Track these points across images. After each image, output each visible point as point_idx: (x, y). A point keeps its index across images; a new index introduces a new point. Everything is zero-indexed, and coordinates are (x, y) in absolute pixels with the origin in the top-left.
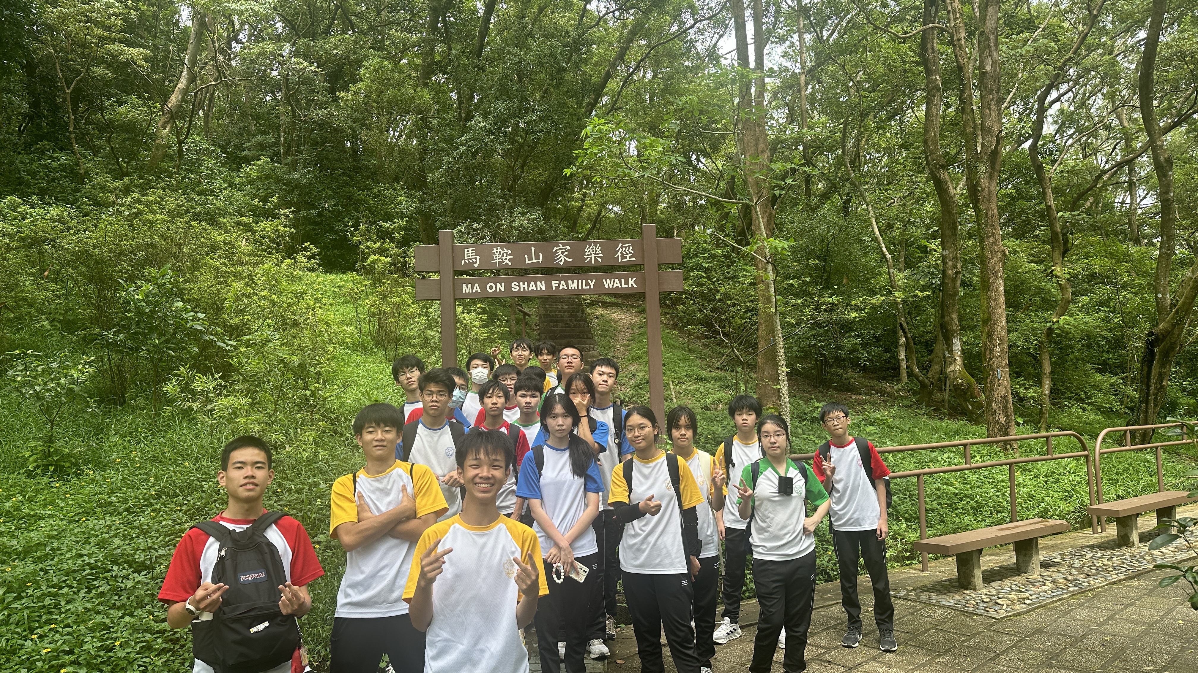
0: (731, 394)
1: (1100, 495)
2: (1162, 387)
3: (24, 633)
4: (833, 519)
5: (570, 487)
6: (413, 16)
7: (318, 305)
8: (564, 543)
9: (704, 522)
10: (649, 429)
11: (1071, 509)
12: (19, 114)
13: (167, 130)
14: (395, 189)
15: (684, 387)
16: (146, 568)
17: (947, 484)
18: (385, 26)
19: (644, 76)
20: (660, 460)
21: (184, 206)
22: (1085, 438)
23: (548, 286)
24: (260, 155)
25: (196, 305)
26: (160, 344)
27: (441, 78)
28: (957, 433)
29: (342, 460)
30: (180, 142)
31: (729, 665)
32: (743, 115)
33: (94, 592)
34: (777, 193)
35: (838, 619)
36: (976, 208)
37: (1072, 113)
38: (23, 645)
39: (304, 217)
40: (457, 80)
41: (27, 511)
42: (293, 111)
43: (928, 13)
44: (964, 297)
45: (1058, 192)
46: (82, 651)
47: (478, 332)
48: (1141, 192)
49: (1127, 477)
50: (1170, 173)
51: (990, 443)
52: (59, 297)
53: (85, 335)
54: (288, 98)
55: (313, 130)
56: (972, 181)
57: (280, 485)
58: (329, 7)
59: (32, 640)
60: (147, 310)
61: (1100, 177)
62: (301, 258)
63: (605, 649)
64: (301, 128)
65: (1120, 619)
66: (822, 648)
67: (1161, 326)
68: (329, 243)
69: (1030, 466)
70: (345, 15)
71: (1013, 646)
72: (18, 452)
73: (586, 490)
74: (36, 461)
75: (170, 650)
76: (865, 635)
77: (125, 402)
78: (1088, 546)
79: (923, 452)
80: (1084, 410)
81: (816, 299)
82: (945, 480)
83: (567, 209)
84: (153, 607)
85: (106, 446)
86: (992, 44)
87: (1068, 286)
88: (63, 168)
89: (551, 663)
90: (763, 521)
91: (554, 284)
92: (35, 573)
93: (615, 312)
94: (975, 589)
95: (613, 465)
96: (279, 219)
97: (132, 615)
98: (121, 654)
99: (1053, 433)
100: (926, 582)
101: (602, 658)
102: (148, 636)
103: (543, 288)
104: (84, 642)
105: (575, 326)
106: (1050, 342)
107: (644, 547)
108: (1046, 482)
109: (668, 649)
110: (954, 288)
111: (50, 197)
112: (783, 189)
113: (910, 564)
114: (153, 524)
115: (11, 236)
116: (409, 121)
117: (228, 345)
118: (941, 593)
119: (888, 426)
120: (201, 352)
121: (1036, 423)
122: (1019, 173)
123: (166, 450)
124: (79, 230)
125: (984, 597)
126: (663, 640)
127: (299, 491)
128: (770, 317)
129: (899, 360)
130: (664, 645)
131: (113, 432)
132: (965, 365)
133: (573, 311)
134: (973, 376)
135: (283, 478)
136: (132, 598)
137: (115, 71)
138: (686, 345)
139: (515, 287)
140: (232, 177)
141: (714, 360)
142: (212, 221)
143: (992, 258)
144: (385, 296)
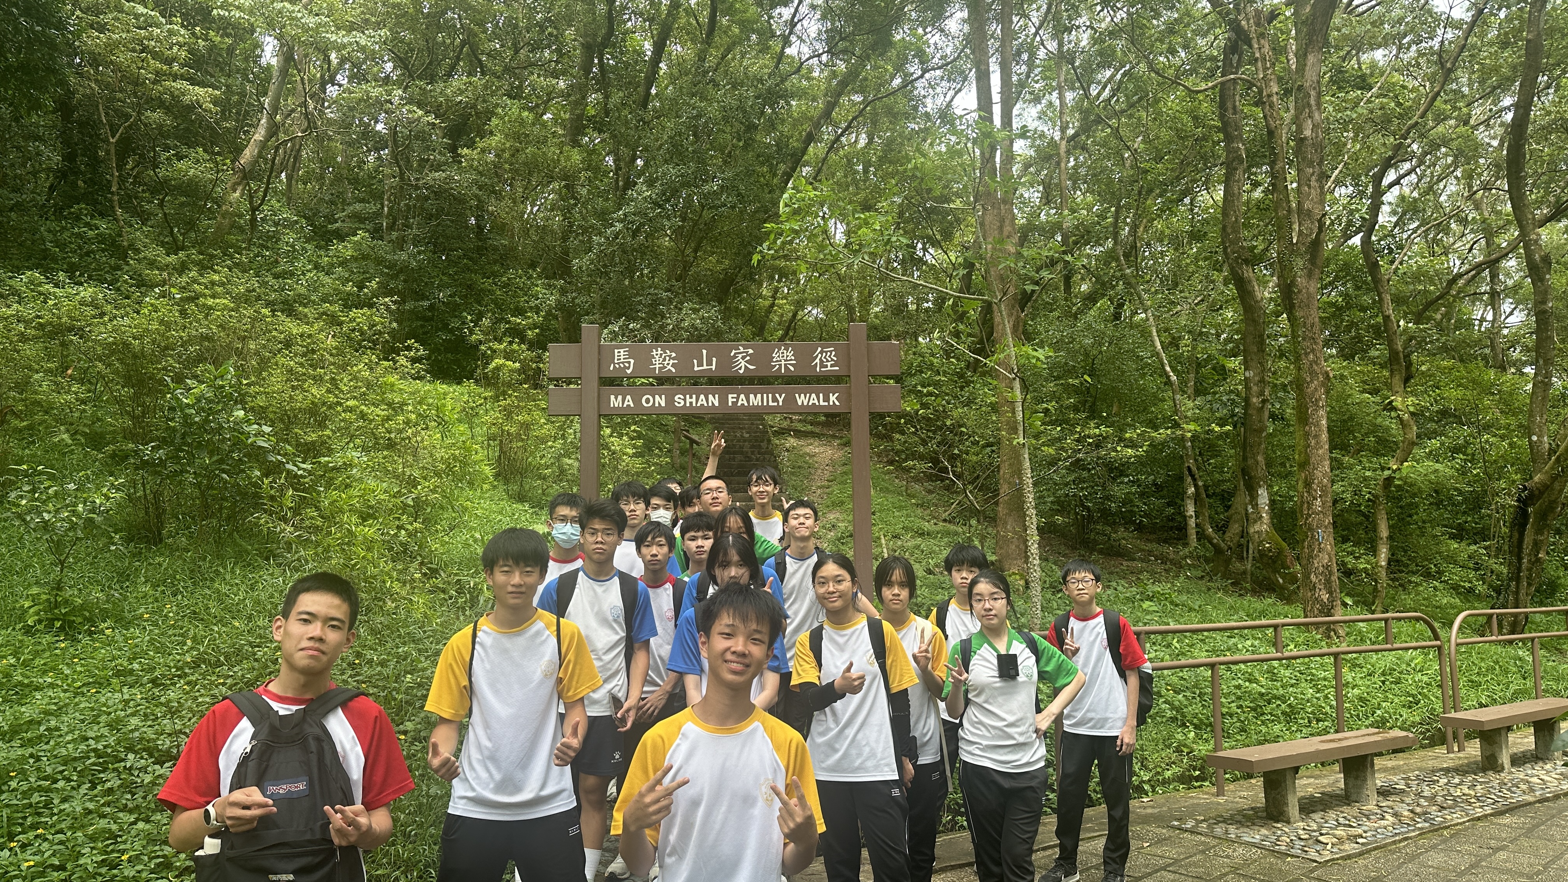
1: (1457, 701)
2: (1538, 560)
6: (561, 56)
10: (847, 584)
11: (1418, 719)
12: (49, 169)
13: (237, 194)
14: (530, 278)
15: (900, 543)
17: (1250, 681)
18: (525, 68)
19: (856, 141)
20: (860, 626)
21: (254, 290)
22: (1437, 624)
23: (723, 400)
24: (356, 229)
25: (260, 414)
26: (211, 464)
27: (595, 137)
28: (1263, 614)
30: (254, 210)
33: (99, 788)
34: (1029, 288)
36: (1290, 317)
37: (1415, 200)
39: (410, 310)
40: (615, 140)
41: (20, 678)
42: (402, 174)
43: (1228, 62)
44: (1273, 434)
45: (1399, 299)
46: (77, 866)
47: (630, 462)
48: (1506, 306)
49: (1492, 679)
50: (1548, 276)
51: (1308, 626)
52: (83, 402)
53: (114, 451)
54: (394, 155)
55: (427, 198)
56: (1285, 279)
58: (452, 43)
59: (11, 849)
60: (197, 419)
61: (1453, 282)
62: (402, 361)
64: (411, 196)
65: (1488, 867)
67: (1536, 478)
68: (441, 344)
69: (1361, 661)
70: (473, 51)
72: (16, 601)
74: (37, 613)
77: (161, 541)
78: (1442, 770)
79: (1217, 636)
80: (1433, 588)
81: (1079, 429)
82: (1247, 675)
83: (752, 308)
85: (132, 597)
86: (1313, 102)
87: (1412, 423)
88: (101, 239)
91: (731, 398)
92: (23, 759)
93: (811, 444)
94: (1288, 822)
96: (376, 308)
97: (147, 821)
98: (130, 872)
99: (1392, 615)
100: (1221, 810)
103: (717, 404)
104: (80, 855)
106: (1388, 497)
107: (837, 745)
108: (1383, 682)
110: (1260, 421)
111: (81, 275)
113: (1201, 786)
114: (186, 700)
115: (27, 323)
117: (300, 469)
118: (1243, 826)
119: (1172, 603)
121: (1369, 602)
122: (1347, 275)
123: (211, 604)
124: (116, 317)
125: (1301, 832)
127: (383, 664)
128: (1016, 450)
129: (1185, 517)
131: (143, 579)
132: (1274, 525)
133: (756, 441)
134: (1284, 540)
136: (150, 797)
137: (175, 117)
138: (903, 489)
139: (679, 400)
140: (320, 256)
141: (941, 510)
142: (290, 312)
143: (1312, 381)
144: (511, 412)
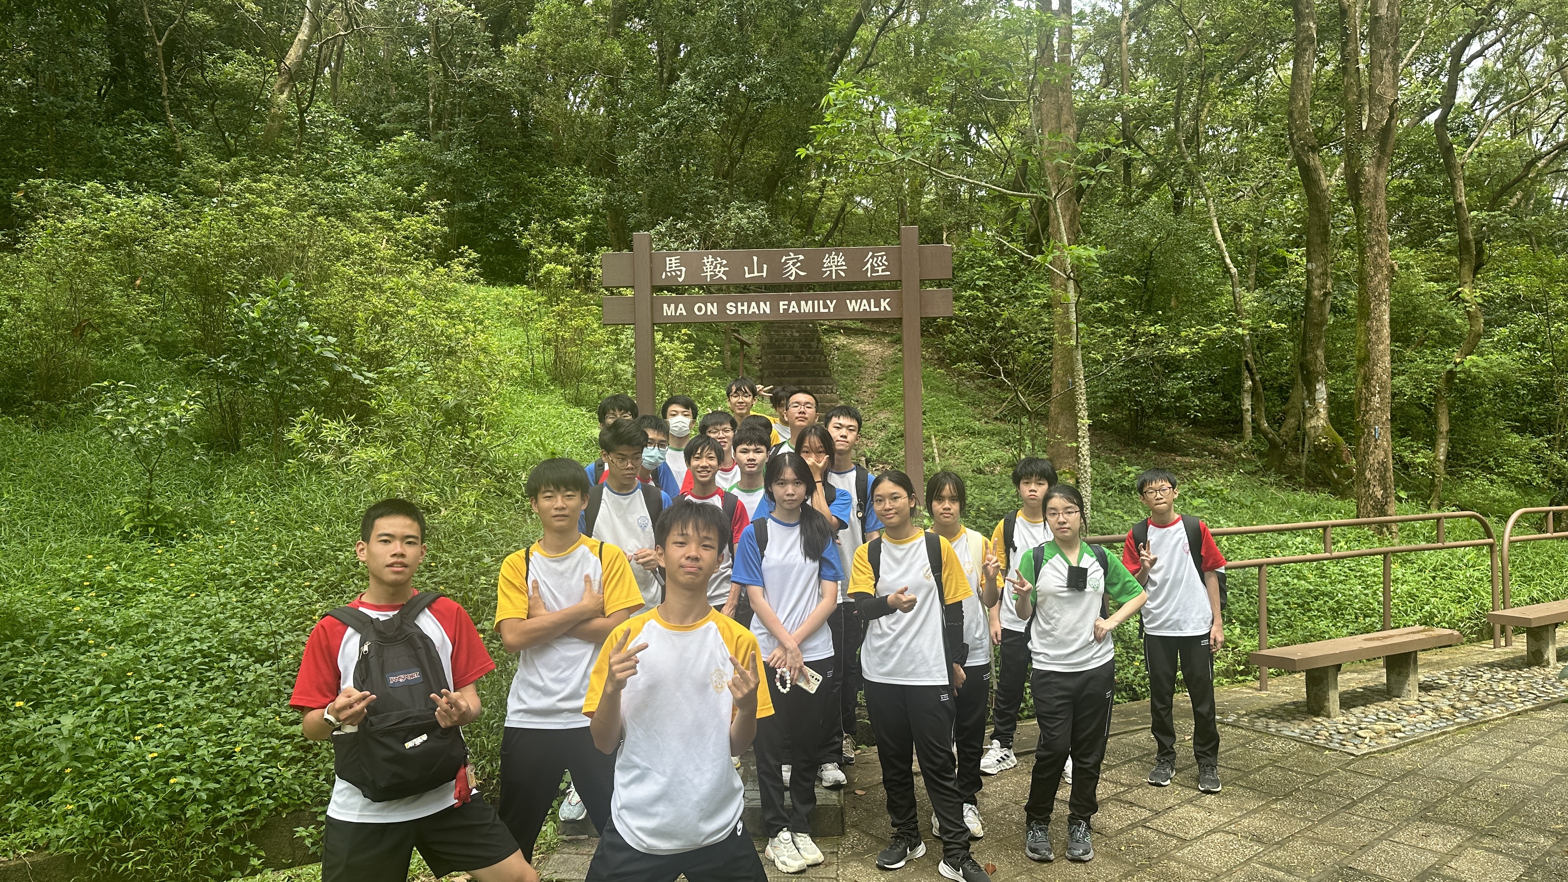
0: (1013, 454)
1: (1507, 596)
3: (126, 734)
4: (1145, 620)
5: (800, 572)
7: (479, 327)
8: (791, 644)
9: (971, 621)
10: (903, 501)
11: (1467, 614)
12: (99, 73)
13: (284, 96)
14: (576, 175)
15: (950, 442)
16: (270, 657)
17: (1298, 578)
19: (908, 20)
20: (917, 541)
21: (306, 195)
22: (1491, 521)
23: (775, 307)
24: (402, 129)
25: (325, 326)
26: (283, 375)
27: (637, 24)
28: (1316, 509)
29: (510, 528)
30: (302, 112)
31: (1000, 803)
32: (1041, 76)
33: (208, 685)
34: (1085, 183)
35: (1144, 749)
36: (1356, 205)
37: (1499, 73)
38: (124, 748)
39: (459, 212)
40: (658, 28)
41: (123, 583)
42: (445, 70)
44: (1334, 326)
45: (1473, 183)
46: (196, 757)
47: (683, 367)
49: (1546, 573)
51: (1360, 525)
52: (154, 312)
53: (188, 362)
54: (438, 53)
55: (471, 95)
56: (1352, 170)
57: (434, 557)
59: (134, 742)
60: (265, 332)
61: (1533, 163)
62: (457, 268)
63: (841, 776)
64: (455, 92)
65: (1523, 761)
66: (1123, 785)
68: (493, 246)
69: (1412, 556)
71: (1376, 792)
72: (111, 509)
73: (821, 577)
74: (132, 520)
75: (301, 759)
76: (1179, 771)
77: (239, 448)
78: (1486, 665)
79: (1269, 534)
80: (1492, 482)
81: (1133, 327)
82: (1296, 572)
83: (800, 202)
84: (280, 706)
85: (217, 503)
87: (1479, 314)
88: (155, 144)
89: (772, 791)
90: (1048, 623)
91: (782, 305)
92: (136, 660)
93: (861, 342)
94: (1328, 716)
95: (855, 546)
96: (427, 213)
97: (254, 715)
98: (243, 763)
99: (1447, 513)
100: (1263, 705)
101: (836, 786)
102: (275, 742)
103: (768, 311)
104: (196, 747)
105: (808, 360)
106: (1450, 390)
107: (893, 650)
108: (1434, 578)
109: (922, 779)
110: (1321, 315)
111: (140, 183)
112: (1092, 178)
113: (1244, 681)
114: (278, 603)
115: (94, 234)
116: (595, 81)
117: (366, 378)
118: (1284, 720)
119: (1223, 499)
120: (333, 386)
121: (1425, 498)
122: (1419, 157)
123: (291, 510)
124: (177, 227)
125: (1340, 726)
126: (916, 767)
127: (458, 566)
128: (1070, 351)
129: (1242, 410)
130: (917, 774)
131: (226, 486)
132: (1331, 419)
133: (806, 340)
134: (1341, 434)
135: (438, 549)
136: (254, 694)
137: (217, 18)
138: (954, 387)
139: (731, 308)
140: (368, 157)
141: (992, 408)
142: (343, 216)
143: (1375, 274)
144: (564, 318)
